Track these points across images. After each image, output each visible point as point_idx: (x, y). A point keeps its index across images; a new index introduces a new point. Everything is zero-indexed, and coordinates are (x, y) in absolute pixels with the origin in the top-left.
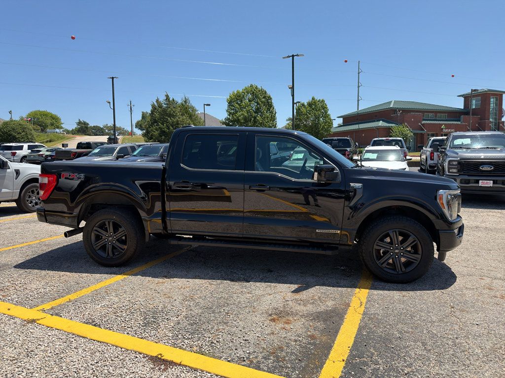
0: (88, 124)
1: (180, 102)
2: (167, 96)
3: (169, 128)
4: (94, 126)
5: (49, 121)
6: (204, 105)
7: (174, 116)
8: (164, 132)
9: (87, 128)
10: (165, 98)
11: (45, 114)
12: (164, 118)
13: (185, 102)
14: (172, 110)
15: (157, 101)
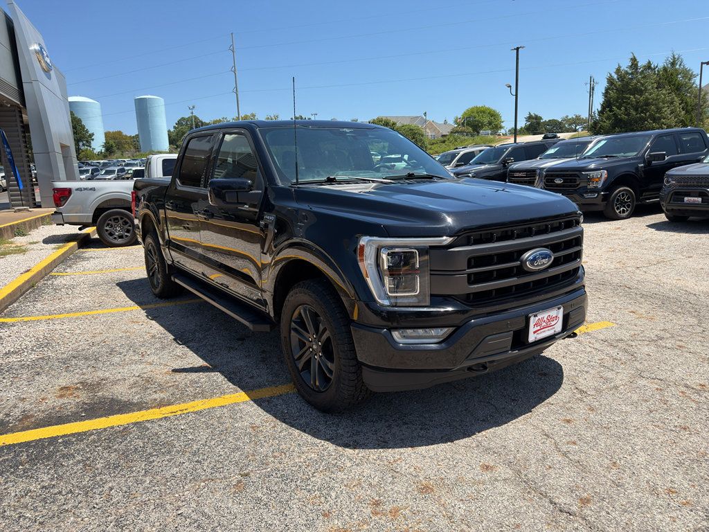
0: (541, 118)
1: (661, 66)
2: (634, 60)
3: (628, 114)
4: (550, 121)
5: (486, 120)
6: (702, 63)
7: (641, 92)
8: (621, 120)
9: (538, 124)
10: (630, 64)
11: (482, 111)
12: (623, 98)
13: (673, 64)
14: (639, 81)
15: (618, 71)
